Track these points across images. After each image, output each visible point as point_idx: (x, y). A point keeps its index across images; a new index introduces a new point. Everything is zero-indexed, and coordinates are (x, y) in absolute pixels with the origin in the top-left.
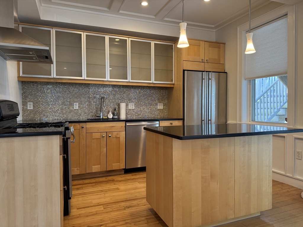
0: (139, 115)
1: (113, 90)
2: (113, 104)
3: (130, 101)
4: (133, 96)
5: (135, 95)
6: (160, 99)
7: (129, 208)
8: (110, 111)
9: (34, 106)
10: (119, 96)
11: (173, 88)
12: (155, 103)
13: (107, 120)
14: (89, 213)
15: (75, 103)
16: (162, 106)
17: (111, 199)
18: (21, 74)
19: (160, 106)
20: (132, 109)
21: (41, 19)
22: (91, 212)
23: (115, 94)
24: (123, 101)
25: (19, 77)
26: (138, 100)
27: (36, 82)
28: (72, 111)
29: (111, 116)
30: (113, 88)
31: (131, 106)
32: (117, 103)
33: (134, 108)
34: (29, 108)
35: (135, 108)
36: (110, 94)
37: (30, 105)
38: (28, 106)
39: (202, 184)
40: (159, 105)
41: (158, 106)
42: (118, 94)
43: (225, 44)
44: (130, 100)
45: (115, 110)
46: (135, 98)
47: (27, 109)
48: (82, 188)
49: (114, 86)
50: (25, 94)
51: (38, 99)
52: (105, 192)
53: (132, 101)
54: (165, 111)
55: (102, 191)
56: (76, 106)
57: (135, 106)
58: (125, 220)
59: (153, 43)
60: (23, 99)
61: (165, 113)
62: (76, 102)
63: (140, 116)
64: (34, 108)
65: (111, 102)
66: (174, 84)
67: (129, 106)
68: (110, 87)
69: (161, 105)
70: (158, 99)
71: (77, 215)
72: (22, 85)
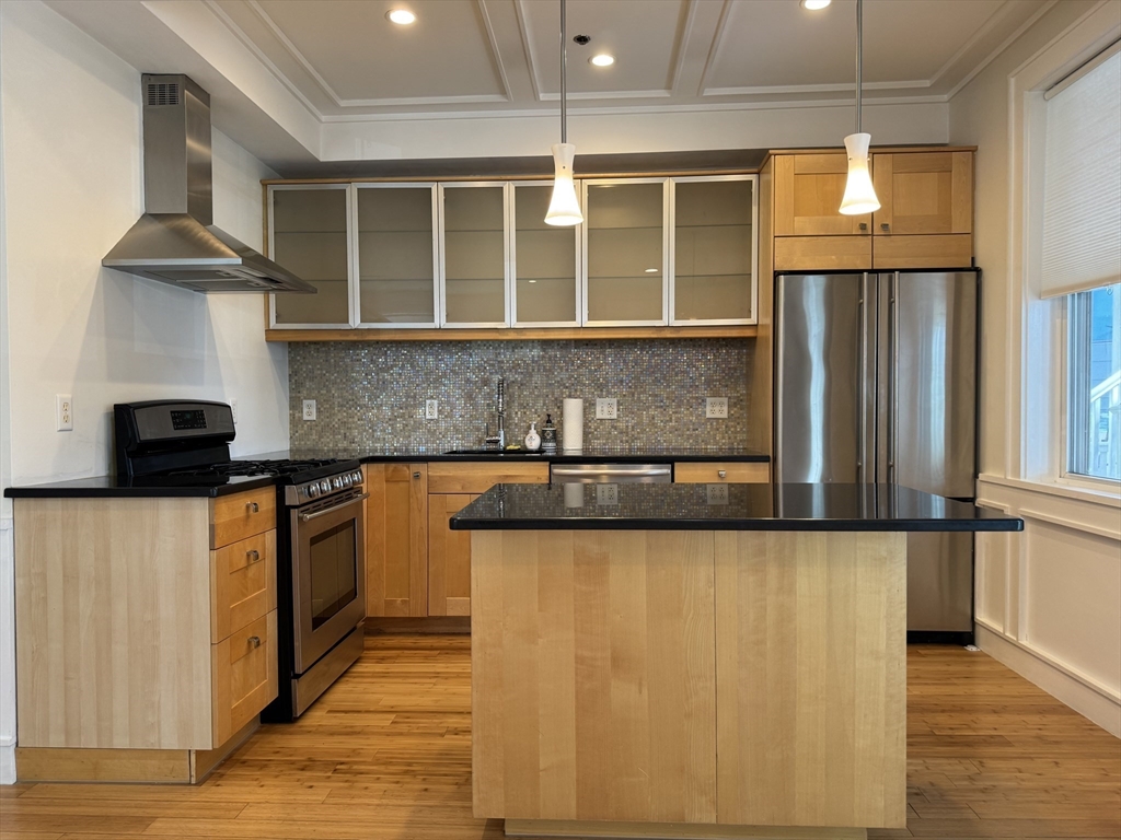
0: (634, 439)
1: (543, 357)
2: (544, 404)
3: (602, 391)
4: (611, 375)
5: (622, 370)
6: (716, 381)
7: (456, 734)
8: (533, 427)
9: (318, 411)
10: (564, 375)
11: (754, 339)
12: (697, 398)
13: (522, 455)
14: (346, 727)
15: (428, 402)
16: (725, 408)
17: (437, 701)
18: (273, 324)
19: (717, 409)
20: (608, 417)
21: (322, 160)
22: (352, 727)
23: (550, 370)
24: (576, 390)
25: (268, 331)
26: (630, 387)
27: (325, 343)
28: (421, 424)
29: (533, 442)
30: (544, 350)
31: (606, 409)
32: (556, 399)
33: (615, 416)
34: (306, 417)
35: (618, 416)
36: (533, 370)
37: (309, 406)
38: (305, 410)
39: (577, 682)
40: (713, 404)
41: (708, 409)
42: (561, 368)
43: (973, 150)
44: (602, 388)
45: (549, 421)
46: (622, 381)
47: (301, 418)
48: (398, 657)
49: (546, 344)
50: (296, 378)
51: (329, 391)
52: (442, 678)
53: (609, 393)
54: (735, 427)
55: (437, 675)
56: (430, 411)
57: (618, 410)
58: (410, 764)
59: (669, 186)
60: (291, 390)
61: (736, 432)
62: (432, 397)
63: (638, 444)
64: (318, 417)
65: (538, 396)
66: (756, 325)
67: (598, 409)
68: (533, 348)
69: (721, 404)
70: (709, 382)
71: (313, 726)
72: (289, 352)
